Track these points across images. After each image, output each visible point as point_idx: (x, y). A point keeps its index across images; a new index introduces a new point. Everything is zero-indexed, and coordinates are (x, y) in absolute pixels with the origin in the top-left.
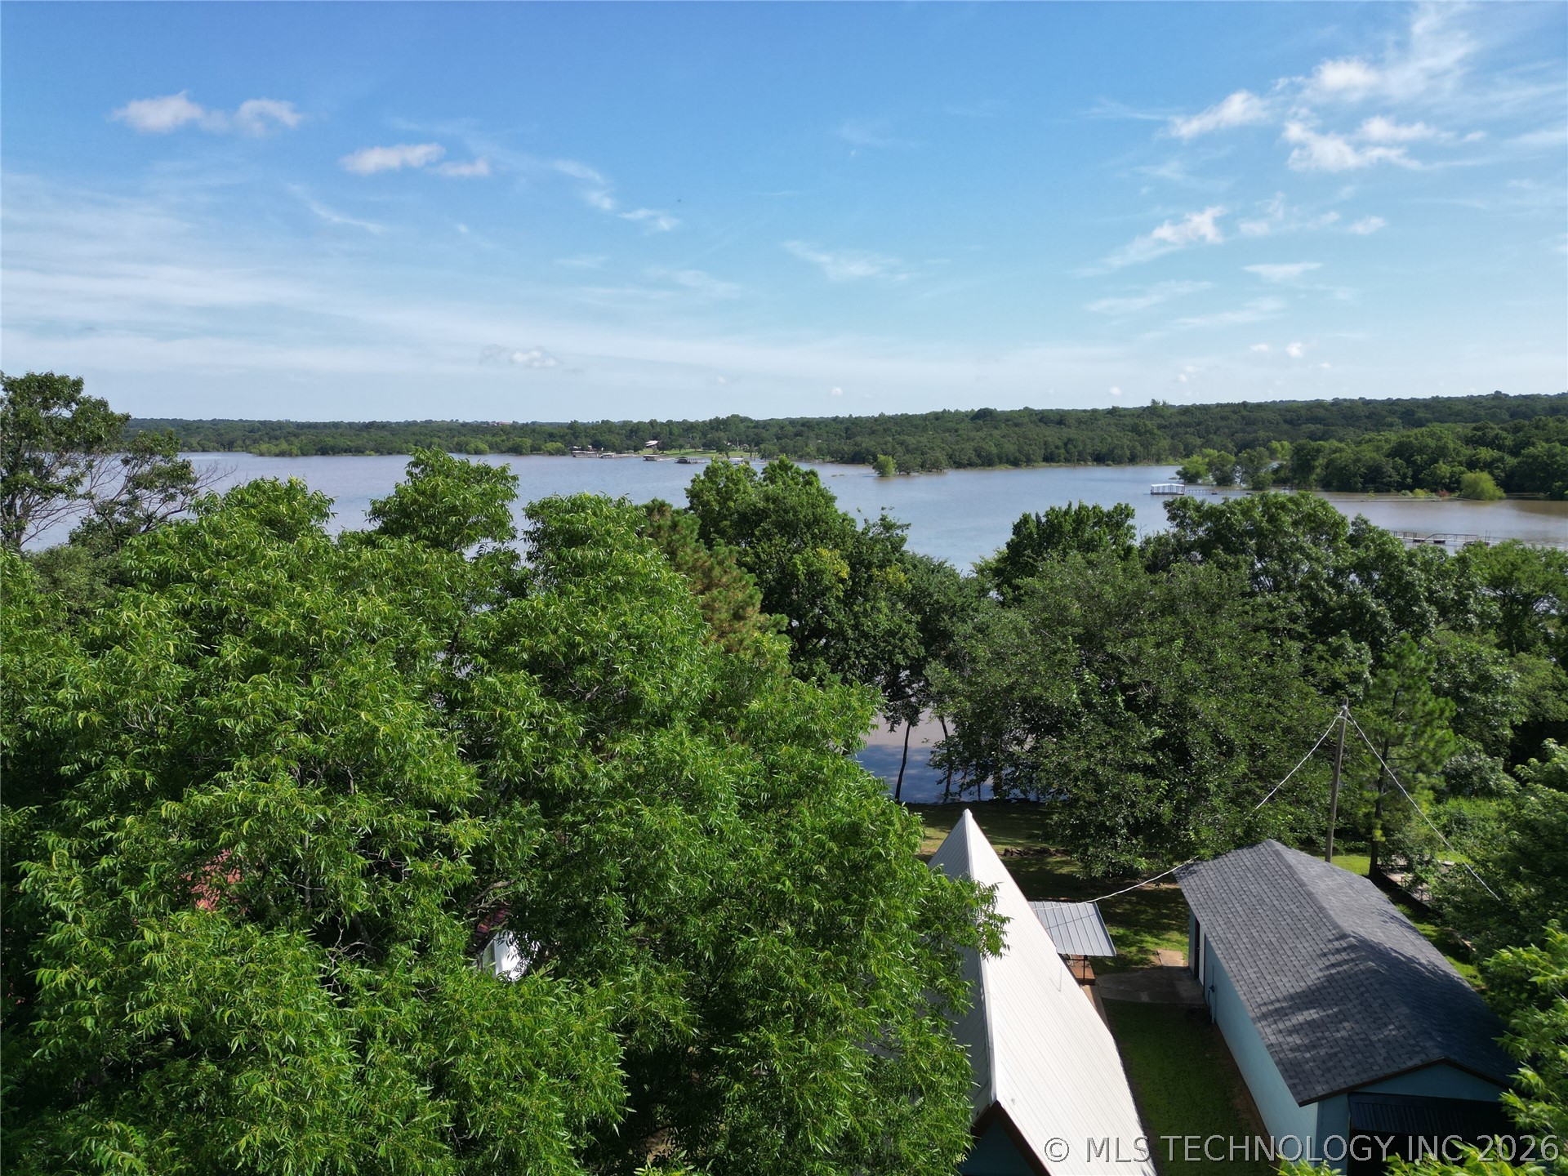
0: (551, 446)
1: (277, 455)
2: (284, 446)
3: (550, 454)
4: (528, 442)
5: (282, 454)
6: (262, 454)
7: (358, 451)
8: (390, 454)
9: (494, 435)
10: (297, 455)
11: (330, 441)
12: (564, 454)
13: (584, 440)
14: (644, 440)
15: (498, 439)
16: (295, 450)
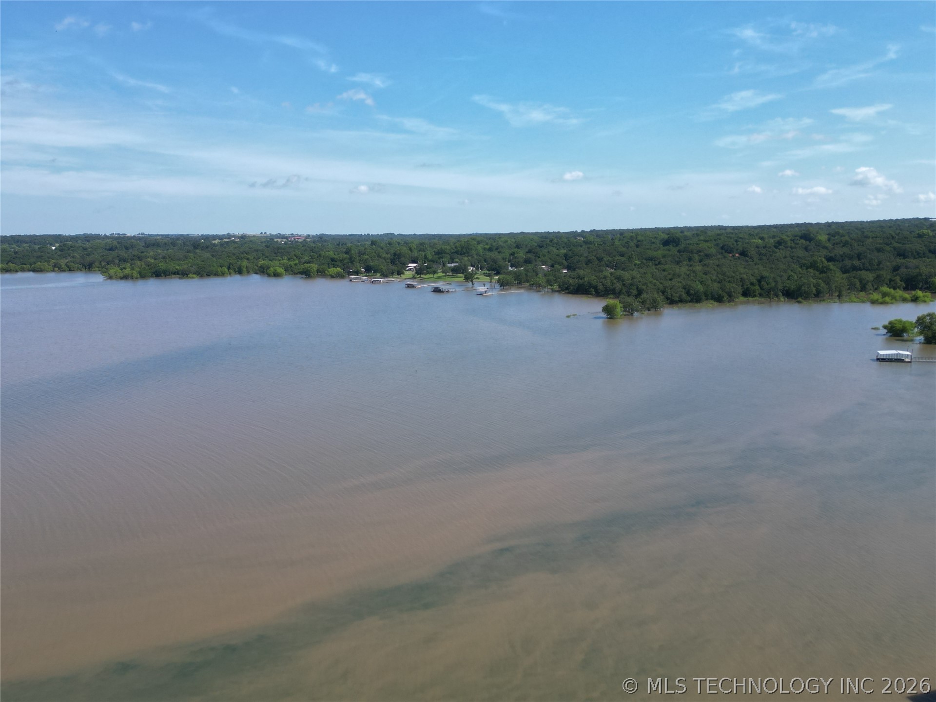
0: (333, 270)
1: (121, 278)
2: (128, 271)
3: (332, 277)
4: (314, 267)
5: (125, 277)
6: (110, 278)
7: (183, 274)
8: (208, 275)
9: (289, 259)
10: (137, 278)
11: (162, 266)
12: (342, 277)
13: (357, 264)
14: (404, 265)
15: (292, 263)
16: (135, 274)
